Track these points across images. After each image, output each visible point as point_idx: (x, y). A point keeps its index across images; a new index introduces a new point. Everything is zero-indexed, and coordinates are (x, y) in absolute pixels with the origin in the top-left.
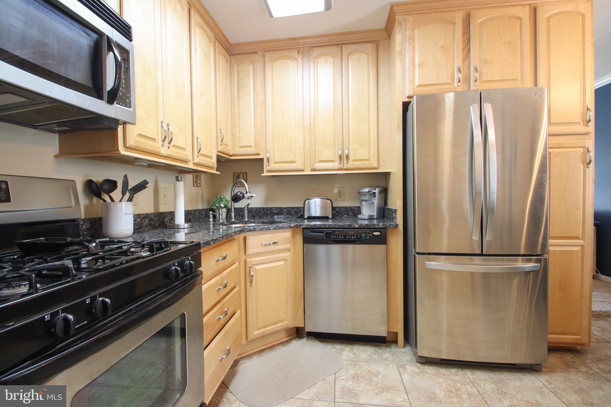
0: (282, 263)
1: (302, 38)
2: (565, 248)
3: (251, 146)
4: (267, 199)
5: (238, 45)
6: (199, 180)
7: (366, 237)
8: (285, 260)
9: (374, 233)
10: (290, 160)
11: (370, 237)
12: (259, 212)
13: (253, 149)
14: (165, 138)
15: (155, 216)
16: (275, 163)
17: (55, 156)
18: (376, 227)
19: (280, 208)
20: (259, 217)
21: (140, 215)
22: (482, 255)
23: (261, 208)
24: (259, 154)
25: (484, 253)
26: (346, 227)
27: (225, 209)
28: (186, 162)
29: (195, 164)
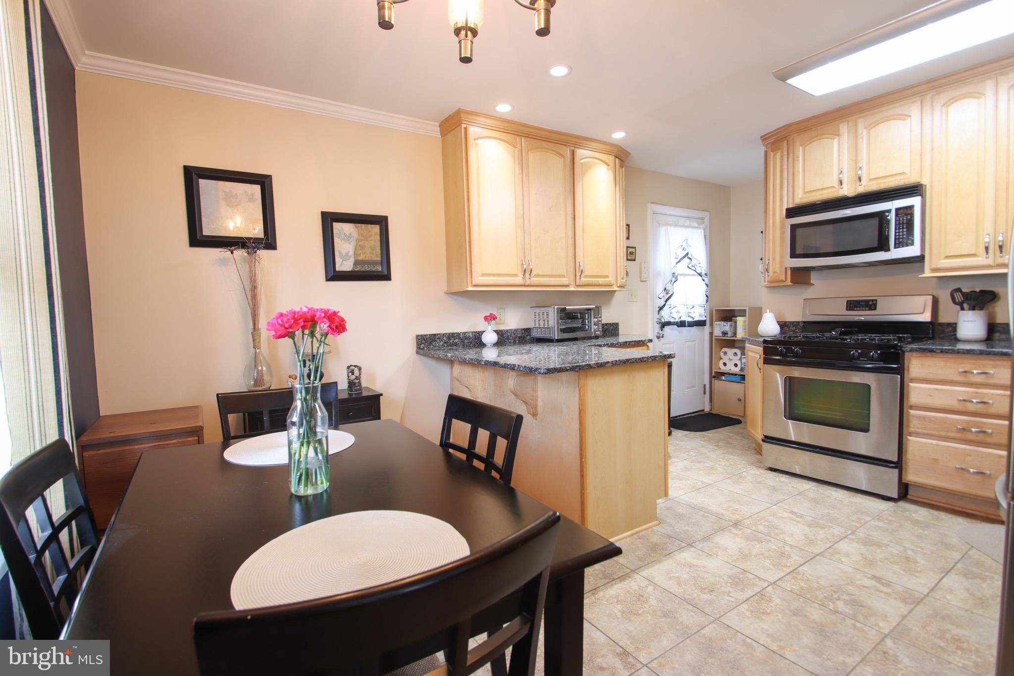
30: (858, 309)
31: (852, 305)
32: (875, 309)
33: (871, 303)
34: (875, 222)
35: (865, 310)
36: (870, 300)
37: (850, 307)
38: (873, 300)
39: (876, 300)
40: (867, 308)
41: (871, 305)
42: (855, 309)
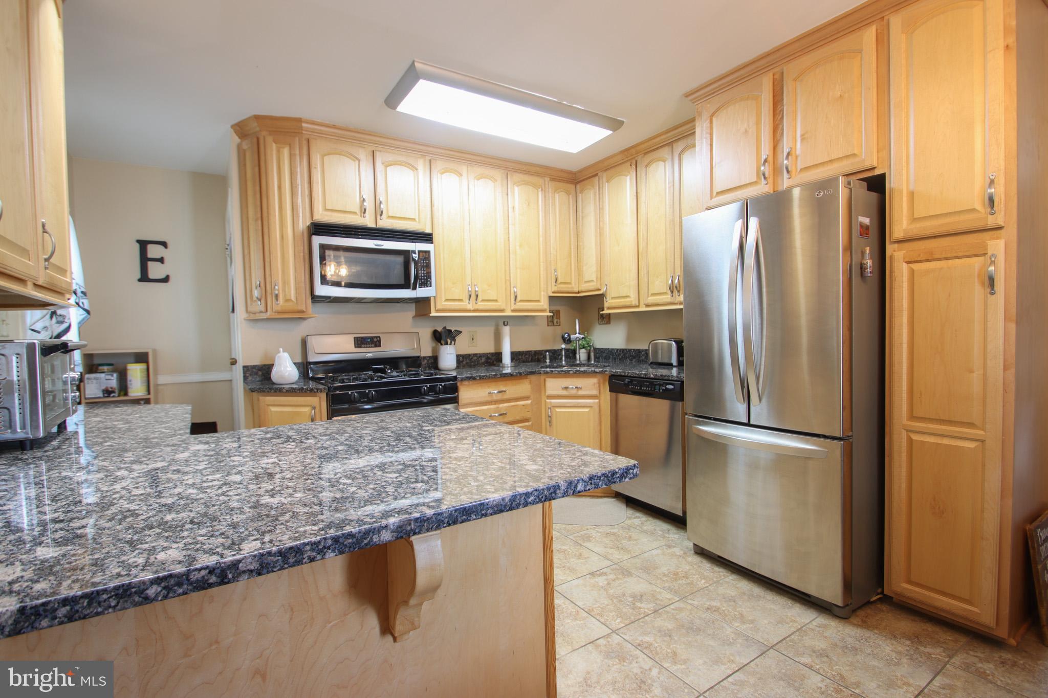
0: (587, 410)
1: (633, 147)
2: (946, 441)
3: (592, 281)
4: (629, 339)
5: (581, 171)
6: (557, 319)
7: (659, 390)
8: (591, 407)
9: (668, 386)
10: (624, 295)
11: (663, 390)
12: (620, 354)
13: (595, 283)
14: (470, 296)
15: (492, 356)
16: (613, 298)
17: (413, 317)
18: (671, 379)
19: (639, 350)
20: (620, 359)
21: (476, 354)
22: (748, 424)
23: (621, 349)
24: (599, 290)
25: (751, 423)
26: (642, 376)
27: (584, 349)
28: (502, 311)
29: (513, 311)
30: (365, 346)
31: (360, 342)
32: (380, 346)
33: (375, 340)
34: (400, 259)
35: (372, 347)
36: (375, 337)
37: (358, 344)
38: (377, 337)
39: (380, 337)
40: (373, 345)
41: (375, 342)
42: (363, 346)
